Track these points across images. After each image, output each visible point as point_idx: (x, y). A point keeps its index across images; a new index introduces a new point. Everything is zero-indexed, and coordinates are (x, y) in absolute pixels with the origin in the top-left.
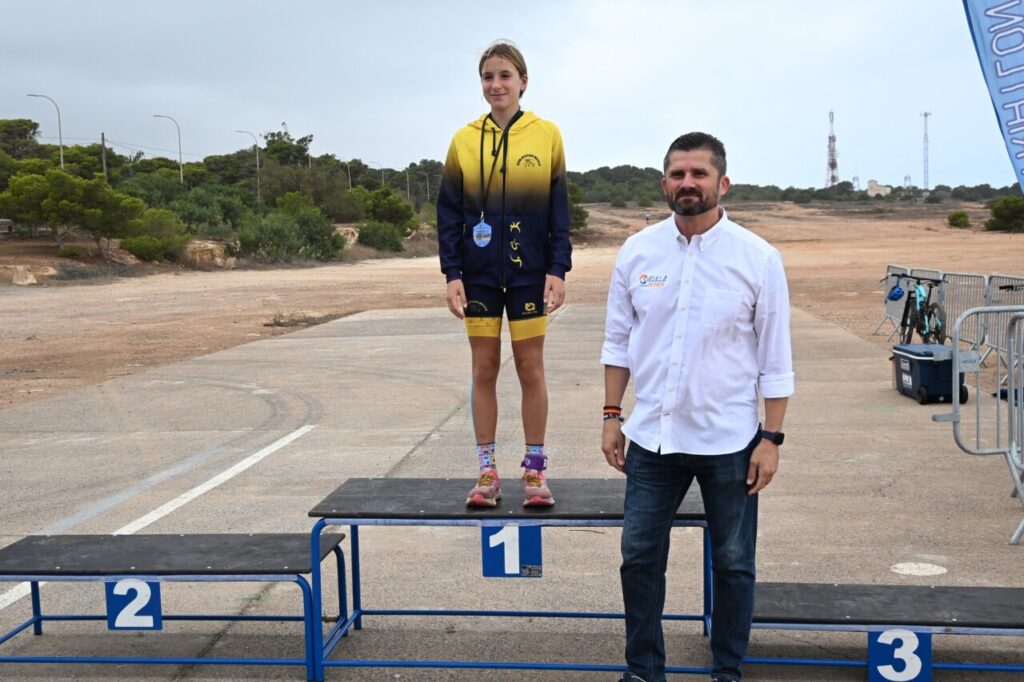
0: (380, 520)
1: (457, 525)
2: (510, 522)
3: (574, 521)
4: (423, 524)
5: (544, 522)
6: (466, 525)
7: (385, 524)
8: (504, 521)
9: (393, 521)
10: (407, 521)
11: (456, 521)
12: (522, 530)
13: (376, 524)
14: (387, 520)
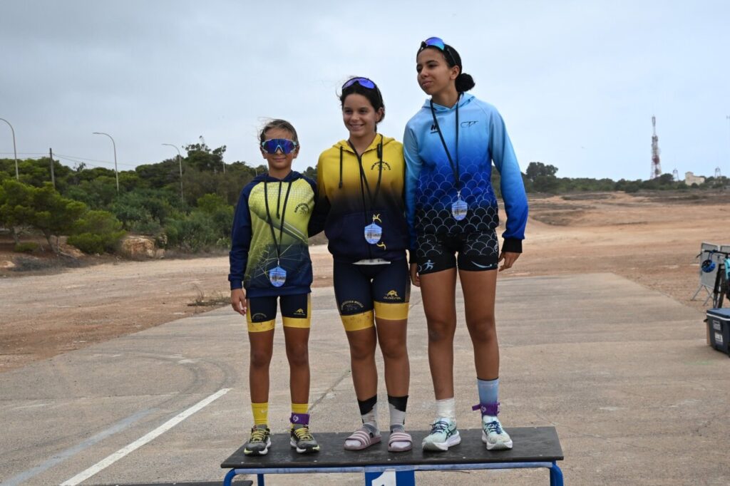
0: (280, 470)
1: (345, 472)
2: (389, 468)
3: (441, 466)
4: (316, 472)
5: (416, 467)
6: (352, 472)
7: (285, 473)
8: (383, 467)
9: (292, 470)
10: (303, 469)
11: (343, 469)
12: (398, 474)
13: (278, 472)
14: (287, 469)
